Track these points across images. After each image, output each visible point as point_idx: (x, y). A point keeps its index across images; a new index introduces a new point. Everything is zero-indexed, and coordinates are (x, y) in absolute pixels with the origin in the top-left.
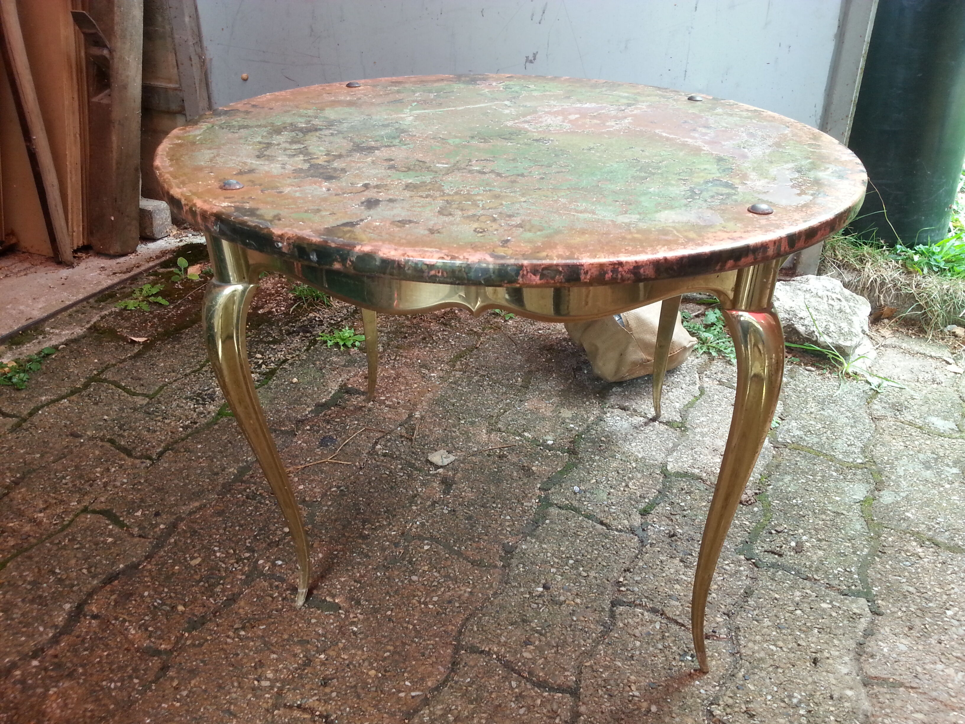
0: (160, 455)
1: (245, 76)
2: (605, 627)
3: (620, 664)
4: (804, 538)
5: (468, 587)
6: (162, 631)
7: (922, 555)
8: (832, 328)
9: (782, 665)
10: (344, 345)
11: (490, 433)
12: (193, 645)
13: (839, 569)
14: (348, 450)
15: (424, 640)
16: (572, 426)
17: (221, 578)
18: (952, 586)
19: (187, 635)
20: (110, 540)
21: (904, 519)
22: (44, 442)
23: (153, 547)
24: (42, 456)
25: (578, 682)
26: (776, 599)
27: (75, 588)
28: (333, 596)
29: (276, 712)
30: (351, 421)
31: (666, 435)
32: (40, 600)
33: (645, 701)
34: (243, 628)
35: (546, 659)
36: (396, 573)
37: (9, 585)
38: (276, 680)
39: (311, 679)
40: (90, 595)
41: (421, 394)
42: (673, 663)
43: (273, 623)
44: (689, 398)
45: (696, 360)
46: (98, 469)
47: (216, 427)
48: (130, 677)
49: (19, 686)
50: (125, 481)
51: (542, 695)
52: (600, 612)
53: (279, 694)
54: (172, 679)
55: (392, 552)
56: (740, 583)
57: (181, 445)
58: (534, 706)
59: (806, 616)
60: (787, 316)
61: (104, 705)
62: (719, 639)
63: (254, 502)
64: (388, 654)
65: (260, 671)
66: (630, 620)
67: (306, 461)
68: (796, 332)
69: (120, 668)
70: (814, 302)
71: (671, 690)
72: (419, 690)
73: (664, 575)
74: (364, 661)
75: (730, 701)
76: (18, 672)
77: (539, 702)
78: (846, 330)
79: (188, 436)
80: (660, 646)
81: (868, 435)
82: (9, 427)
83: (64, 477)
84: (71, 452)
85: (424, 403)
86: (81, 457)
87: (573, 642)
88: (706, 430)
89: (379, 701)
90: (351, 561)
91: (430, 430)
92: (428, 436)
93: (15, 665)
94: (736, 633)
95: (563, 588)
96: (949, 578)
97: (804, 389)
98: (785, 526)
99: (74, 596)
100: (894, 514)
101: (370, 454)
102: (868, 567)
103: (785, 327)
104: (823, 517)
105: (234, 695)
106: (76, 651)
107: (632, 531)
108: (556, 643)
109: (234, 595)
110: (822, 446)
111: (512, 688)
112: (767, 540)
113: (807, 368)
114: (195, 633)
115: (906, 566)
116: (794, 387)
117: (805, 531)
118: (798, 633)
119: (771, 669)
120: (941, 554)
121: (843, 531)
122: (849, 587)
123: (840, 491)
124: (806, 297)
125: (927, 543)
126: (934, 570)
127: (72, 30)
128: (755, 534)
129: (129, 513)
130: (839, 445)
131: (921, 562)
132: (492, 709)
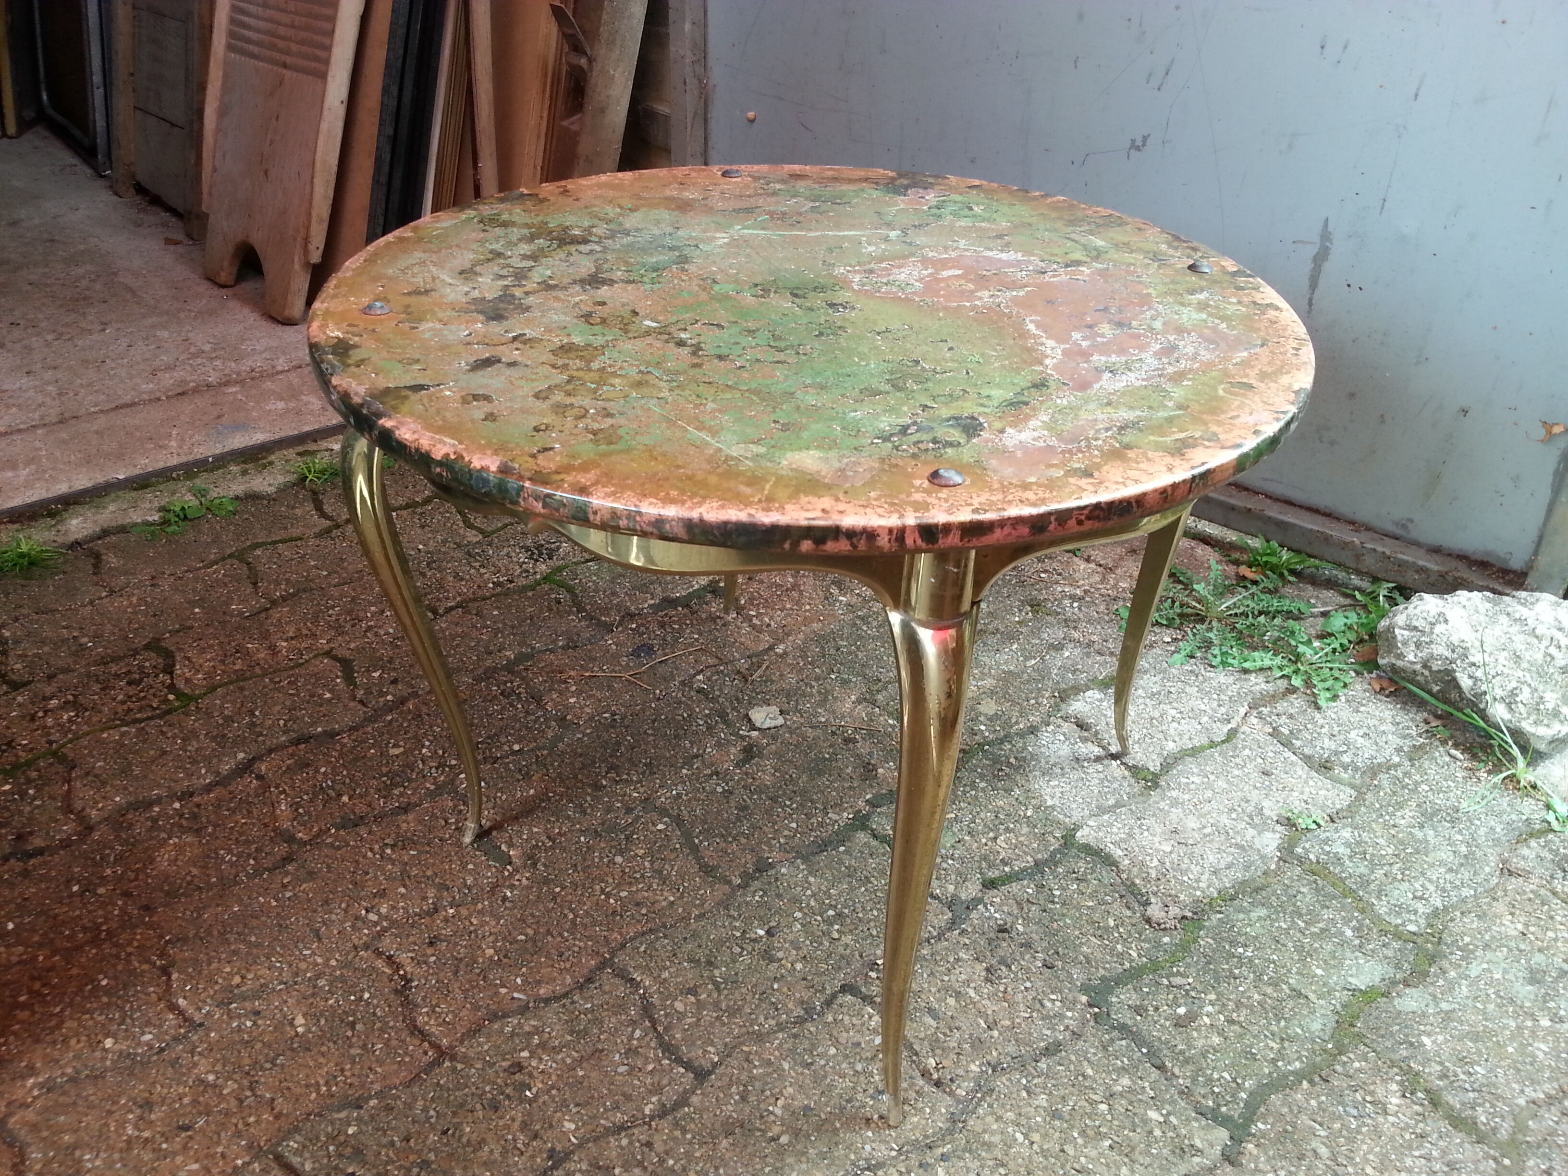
0: (449, 610)
1: (751, 114)
2: (807, 1013)
3: (786, 1066)
4: (1210, 1009)
5: (674, 895)
6: (310, 817)
7: (1391, 1108)
8: (1525, 695)
9: (1011, 1165)
11: (860, 703)
12: (332, 845)
13: (1226, 1075)
14: (660, 670)
15: (574, 939)
16: (983, 728)
17: (410, 780)
19: (333, 831)
20: (328, 695)
21: (1411, 1044)
22: (341, 559)
23: (365, 719)
24: (329, 574)
25: (715, 1065)
26: (1083, 1075)
27: (261, 738)
28: (511, 845)
29: (362, 953)
30: (692, 632)
31: (1115, 785)
32: (220, 739)
33: (782, 1125)
34: (393, 846)
36: (603, 845)
37: (206, 713)
38: (386, 918)
39: (422, 931)
40: (270, 751)
41: (807, 621)
42: (859, 1096)
43: (427, 852)
44: (1201, 740)
45: (1263, 686)
46: (373, 609)
47: (530, 594)
48: (249, 856)
49: (149, 823)
50: (391, 631)
51: (660, 1061)
52: (817, 991)
53: (380, 935)
54: (287, 873)
55: (617, 818)
56: (1048, 1032)
57: (477, 604)
58: (640, 1070)
59: (1109, 1117)
60: (1448, 654)
61: (208, 875)
62: (951, 1094)
63: (504, 701)
64: (523, 937)
65: (377, 900)
66: (847, 1018)
67: (601, 669)
68: (1454, 683)
69: (248, 842)
70: (1519, 642)
71: (826, 1126)
72: (525, 994)
73: (946, 978)
74: (491, 934)
76: (157, 809)
77: (650, 1067)
78: (1550, 706)
79: (493, 596)
80: (859, 1067)
81: (1466, 892)
82: (317, 530)
83: (333, 607)
84: (360, 579)
85: (801, 636)
86: (366, 589)
87: (750, 1014)
88: (1187, 797)
89: (473, 987)
90: (561, 811)
91: (781, 675)
92: (772, 682)
93: (159, 800)
94: (983, 1096)
95: (792, 942)
96: (1409, 1162)
97: (1417, 784)
98: (1190, 980)
99: (254, 747)
100: (1399, 1031)
101: (683, 683)
102: (1277, 1091)
103: (1439, 671)
104: (1269, 990)
105: (334, 917)
106: (219, 807)
107: (951, 904)
108: (728, 1006)
109: (409, 804)
110: (1365, 882)
111: (631, 1038)
112: (1145, 990)
113: (1453, 752)
114: (342, 832)
115: (1348, 1114)
116: (1401, 775)
117: (1217, 1000)
118: (1076, 1135)
119: (991, 1163)
120: (1429, 1121)
121: (1283, 1023)
122: (1219, 1105)
123: (1333, 963)
124: (1511, 630)
125: (1420, 1094)
126: (1392, 1139)
127: (554, 28)
128: (1134, 975)
129: (368, 671)
130: (1397, 892)
131: (1381, 1119)
132: (589, 1050)
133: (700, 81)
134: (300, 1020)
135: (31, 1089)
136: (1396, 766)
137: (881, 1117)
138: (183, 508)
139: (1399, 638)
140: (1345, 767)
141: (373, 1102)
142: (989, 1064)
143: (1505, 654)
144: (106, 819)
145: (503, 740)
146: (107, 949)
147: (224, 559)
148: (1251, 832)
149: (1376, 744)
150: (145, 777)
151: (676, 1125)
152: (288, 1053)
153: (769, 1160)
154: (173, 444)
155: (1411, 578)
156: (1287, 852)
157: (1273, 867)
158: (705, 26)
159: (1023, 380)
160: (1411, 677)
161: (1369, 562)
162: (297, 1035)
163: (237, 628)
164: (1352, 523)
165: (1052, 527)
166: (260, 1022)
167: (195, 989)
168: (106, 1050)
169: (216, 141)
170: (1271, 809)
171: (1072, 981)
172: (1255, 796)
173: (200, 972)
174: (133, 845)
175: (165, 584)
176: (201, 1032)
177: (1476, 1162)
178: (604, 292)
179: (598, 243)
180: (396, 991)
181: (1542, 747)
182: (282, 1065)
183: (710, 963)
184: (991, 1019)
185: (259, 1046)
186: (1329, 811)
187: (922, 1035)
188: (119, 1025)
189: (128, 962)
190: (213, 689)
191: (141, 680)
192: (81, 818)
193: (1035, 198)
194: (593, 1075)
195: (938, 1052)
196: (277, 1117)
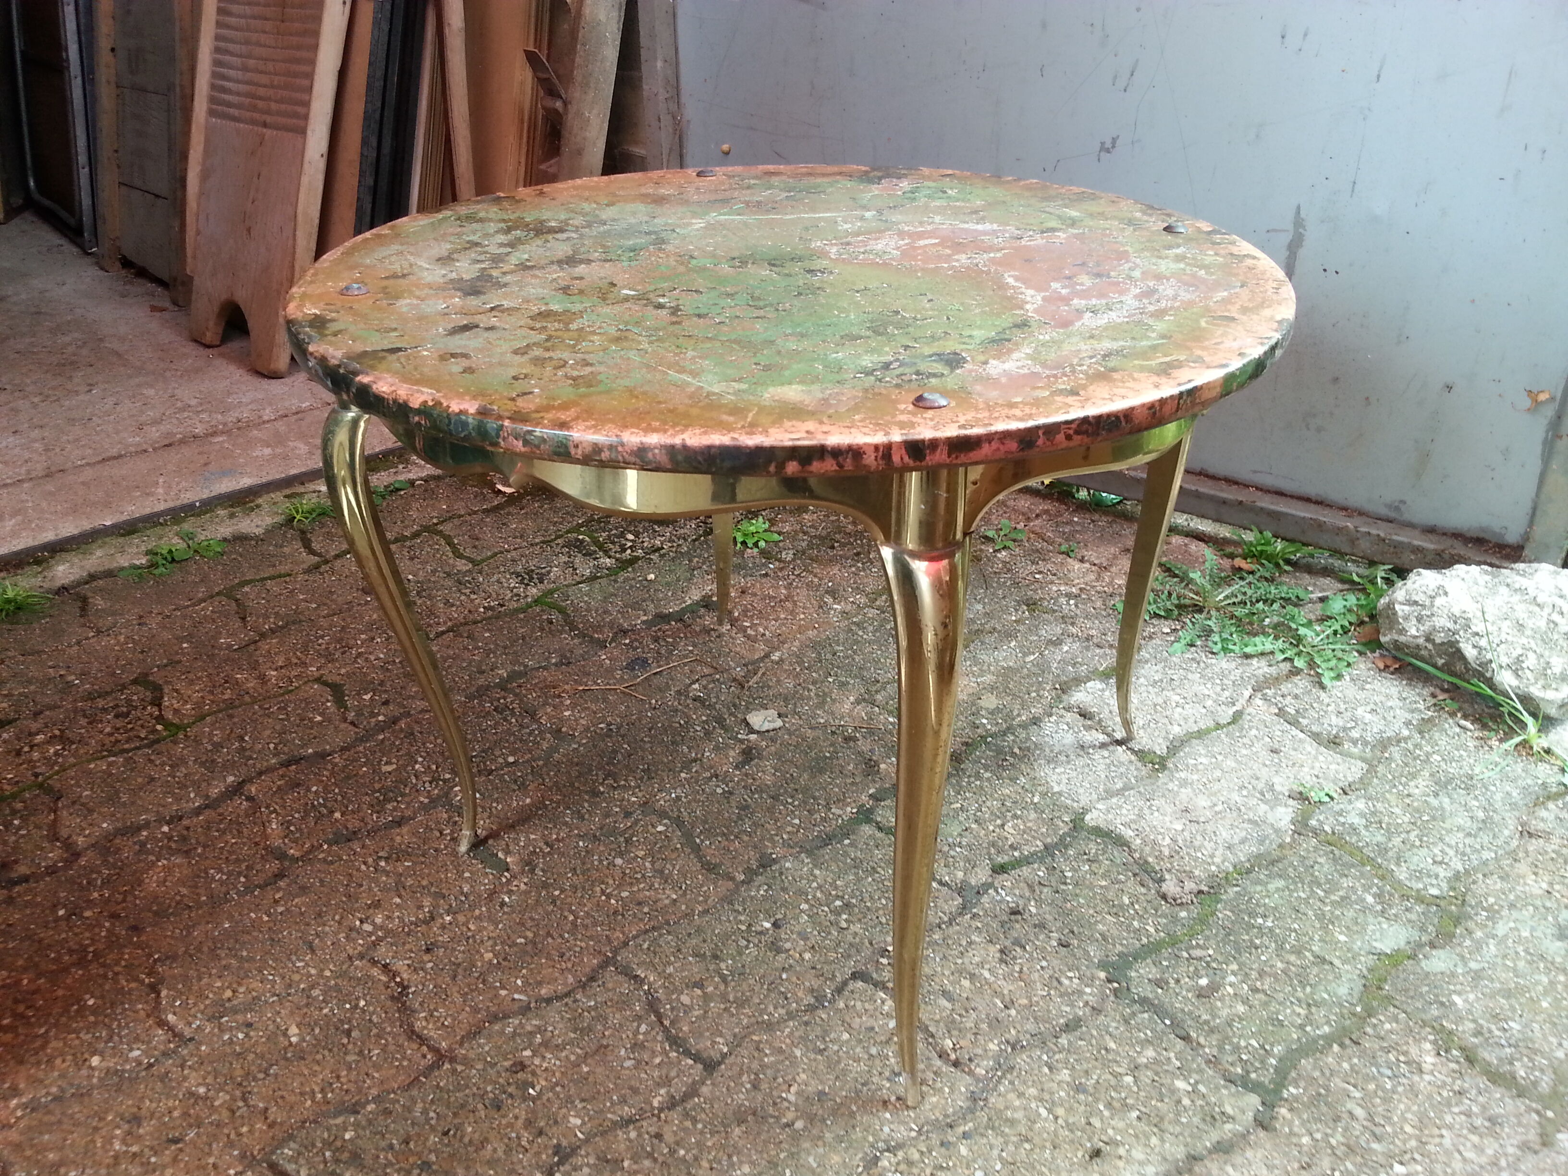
0: (440, 634)
1: (725, 147)
2: (817, 1000)
3: (798, 1053)
4: (1232, 979)
5: (676, 893)
6: (302, 834)
7: (1426, 1067)
8: (1531, 661)
9: (1036, 1140)
10: (744, 543)
11: (859, 704)
12: (324, 860)
13: (1253, 1042)
14: (656, 681)
15: (575, 939)
16: (984, 721)
17: (403, 795)
18: (1444, 1132)
19: (325, 847)
20: (319, 718)
21: (1442, 1004)
22: (330, 592)
23: (356, 739)
24: (318, 607)
25: (724, 1056)
26: (1106, 1049)
27: (251, 762)
28: (507, 852)
29: (357, 963)
30: (686, 645)
31: (1122, 770)
32: (210, 765)
33: (796, 1111)
34: (387, 859)
35: (706, 1012)
36: (602, 849)
37: (195, 741)
38: (381, 928)
39: (418, 939)
40: (260, 774)
41: (801, 630)
42: (875, 1079)
43: (422, 863)
44: (1206, 723)
45: (1266, 669)
46: (363, 636)
47: (521, 616)
48: (240, 874)
49: (137, 847)
50: (381, 656)
51: (667, 1054)
52: (827, 979)
53: (375, 944)
54: (279, 889)
55: (615, 822)
57: (467, 628)
58: (647, 1063)
59: (1135, 1089)
60: (1450, 625)
61: (198, 894)
62: (971, 1073)
63: (498, 716)
64: (523, 940)
65: (371, 911)
66: (859, 1004)
67: (595, 683)
68: (1459, 655)
69: (238, 861)
70: (1521, 611)
71: (843, 1110)
72: (526, 995)
73: (959, 961)
74: (489, 938)
75: (916, 1156)
76: (145, 833)
77: (657, 1060)
78: (1557, 670)
79: (484, 619)
80: (874, 1051)
81: (1487, 855)
82: (305, 566)
83: (322, 637)
85: (797, 643)
86: (355, 618)
87: (759, 1004)
88: (1195, 777)
89: (472, 991)
90: (558, 818)
92: (769, 687)
93: (147, 825)
94: (1004, 1074)
95: (799, 934)
96: (1448, 1119)
97: (1428, 755)
98: (1211, 952)
99: (243, 770)
100: (1428, 992)
101: (679, 692)
102: (1307, 1055)
103: (1443, 644)
104: (1292, 958)
105: (327, 929)
106: (209, 828)
107: (961, 890)
108: (736, 997)
109: (403, 818)
110: (1383, 850)
111: (636, 1032)
112: (1165, 963)
113: (1463, 722)
114: (335, 848)
115: (1382, 1075)
116: (1411, 747)
117: (1240, 969)
118: (1101, 1107)
119: (1015, 1139)
120: (1466, 1078)
121: (1308, 989)
122: (1248, 1072)
123: (1356, 928)
124: (1512, 600)
125: (1455, 1052)
126: (1430, 1097)
127: (528, 74)
128: (1151, 950)
129: (359, 694)
130: (1416, 858)
131: (1416, 1078)
132: (594, 1047)
133: (674, 118)
134: (294, 1030)
135: (15, 1109)
136: (1406, 739)
137: (899, 1099)
138: (170, 552)
139: (1400, 613)
140: (1355, 742)
141: (371, 1107)
142: (1008, 1042)
143: (1508, 622)
144: (93, 845)
145: (497, 753)
146: (94, 969)
147: (212, 597)
148: (1263, 807)
149: (1385, 718)
150: (133, 803)
151: (686, 1115)
152: (282, 1062)
153: (784, 1145)
154: (160, 490)
155: (1408, 558)
156: (1301, 826)
157: (1288, 840)
158: (677, 64)
159: (1006, 321)
160: (1415, 651)
161: (1364, 545)
162: (291, 1044)
163: (225, 661)
164: (1345, 509)
165: (1040, 442)
166: (252, 1034)
167: (185, 1005)
168: (92, 1068)
169: (199, 205)
170: (1283, 784)
171: (1088, 958)
172: (1264, 773)
173: (190, 989)
174: (121, 869)
175: (153, 623)
176: (191, 1046)
177: (1518, 1116)
178: (581, 269)
179: (576, 231)
180: (392, 998)
181: (1553, 712)
182: (276, 1075)
183: (715, 957)
184: (1007, 999)
185: (251, 1057)
186: (1341, 784)
187: (938, 1017)
188: (106, 1042)
189: (115, 980)
190: (202, 718)
191: (128, 714)
192: (68, 845)
193: (1008, 182)
194: (599, 1070)
195: (955, 1033)
196: (270, 1126)
